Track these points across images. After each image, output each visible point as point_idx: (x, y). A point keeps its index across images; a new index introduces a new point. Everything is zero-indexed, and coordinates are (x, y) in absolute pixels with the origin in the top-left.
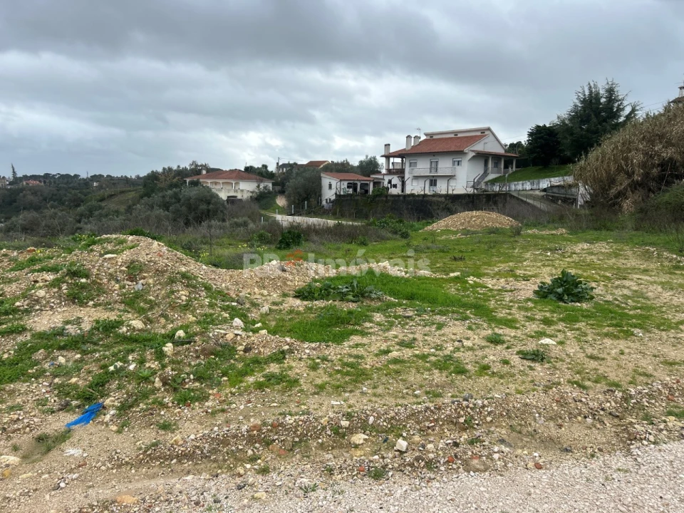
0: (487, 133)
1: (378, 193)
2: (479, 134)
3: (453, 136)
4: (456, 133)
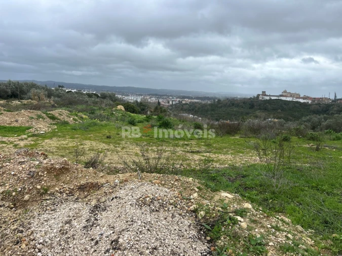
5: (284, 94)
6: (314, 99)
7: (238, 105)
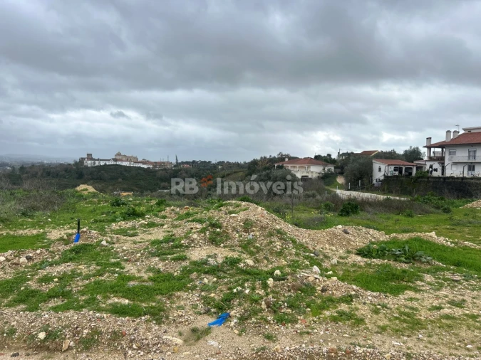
1: (421, 175)
5: (118, 157)
6: (155, 164)
7: (57, 175)
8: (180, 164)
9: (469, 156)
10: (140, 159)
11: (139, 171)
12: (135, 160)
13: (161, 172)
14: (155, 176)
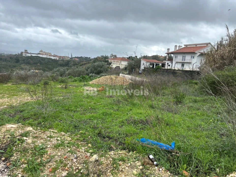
0: (209, 45)
1: (158, 68)
2: (205, 45)
3: (195, 46)
4: (196, 45)
5: (41, 53)
7: (6, 60)
8: (73, 58)
9: (183, 59)
10: (52, 54)
11: (50, 60)
12: (50, 55)
13: (61, 61)
14: (57, 63)
